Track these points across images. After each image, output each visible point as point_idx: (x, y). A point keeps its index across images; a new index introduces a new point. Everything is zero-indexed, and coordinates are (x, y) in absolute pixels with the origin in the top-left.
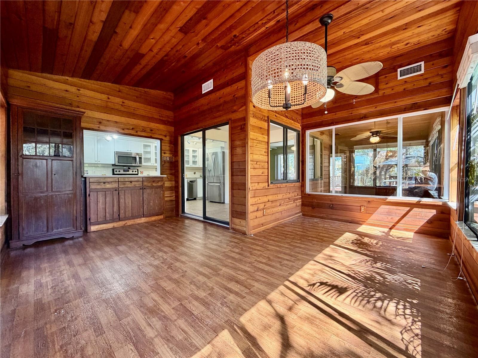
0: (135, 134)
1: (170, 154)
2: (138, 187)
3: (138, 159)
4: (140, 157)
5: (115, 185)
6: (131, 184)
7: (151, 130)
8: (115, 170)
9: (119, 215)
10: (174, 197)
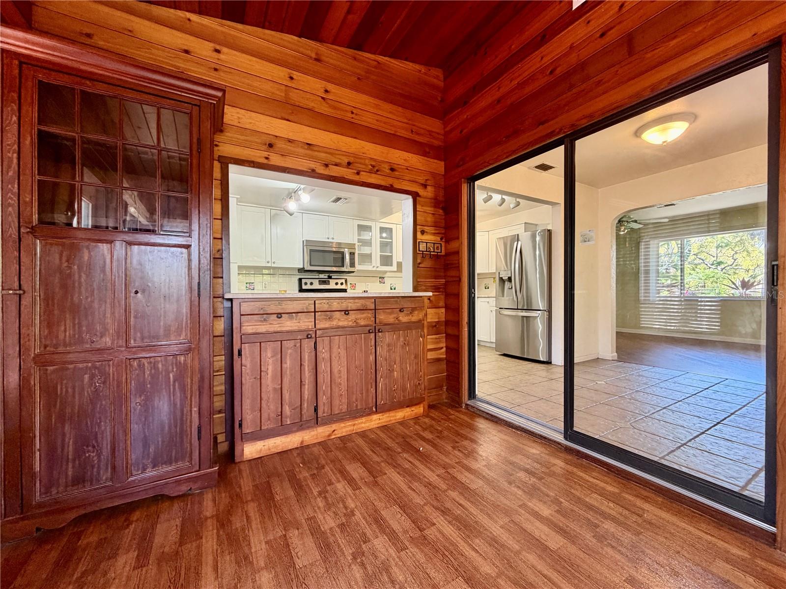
0: (356, 178)
1: (434, 234)
2: (365, 326)
3: (347, 257)
4: (352, 251)
5: (306, 323)
6: (345, 317)
7: (392, 170)
8: (303, 281)
9: (316, 410)
10: (444, 349)
